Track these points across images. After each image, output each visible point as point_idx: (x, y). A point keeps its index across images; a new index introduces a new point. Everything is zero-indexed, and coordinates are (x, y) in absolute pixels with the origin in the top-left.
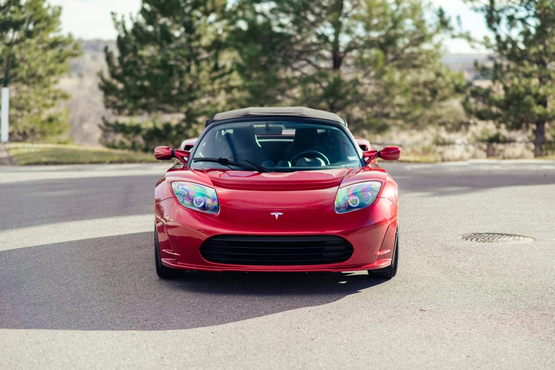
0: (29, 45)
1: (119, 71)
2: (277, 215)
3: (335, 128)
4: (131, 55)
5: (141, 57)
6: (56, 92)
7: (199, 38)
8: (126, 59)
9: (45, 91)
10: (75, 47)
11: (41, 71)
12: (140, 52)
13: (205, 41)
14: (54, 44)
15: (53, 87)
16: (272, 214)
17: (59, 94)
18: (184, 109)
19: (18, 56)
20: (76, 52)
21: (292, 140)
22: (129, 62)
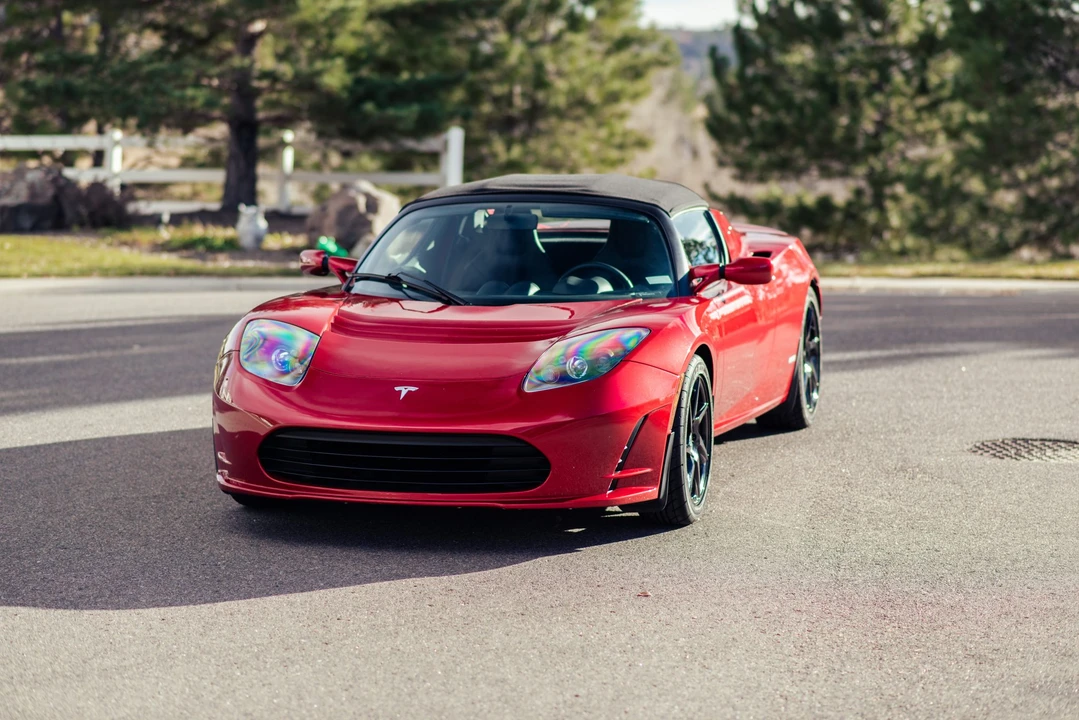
0: (571, 45)
1: (739, 95)
2: (404, 391)
3: (642, 218)
4: (760, 63)
5: (782, 68)
6: (625, 134)
7: (894, 28)
8: (750, 71)
9: (603, 133)
10: (665, 48)
11: (593, 95)
12: (779, 58)
13: (905, 36)
14: (623, 43)
15: (620, 127)
16: (397, 389)
17: (631, 139)
18: (861, 170)
19: (550, 67)
20: (666, 58)
21: (604, 240)
22: (756, 79)
